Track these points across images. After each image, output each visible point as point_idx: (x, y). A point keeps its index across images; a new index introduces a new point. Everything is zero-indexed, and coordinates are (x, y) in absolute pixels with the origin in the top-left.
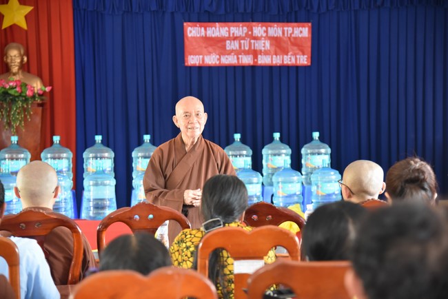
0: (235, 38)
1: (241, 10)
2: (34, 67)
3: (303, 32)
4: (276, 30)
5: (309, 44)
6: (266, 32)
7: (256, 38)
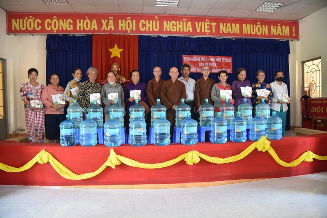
0: (203, 62)
1: (205, 51)
2: (122, 73)
3: (229, 60)
4: (218, 59)
5: (231, 65)
6: (215, 59)
7: (211, 62)
